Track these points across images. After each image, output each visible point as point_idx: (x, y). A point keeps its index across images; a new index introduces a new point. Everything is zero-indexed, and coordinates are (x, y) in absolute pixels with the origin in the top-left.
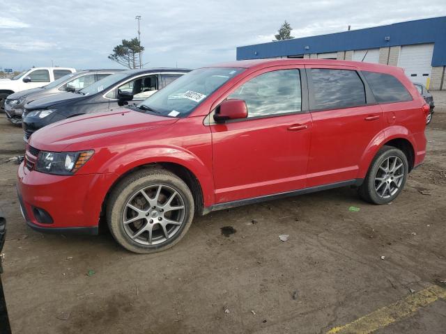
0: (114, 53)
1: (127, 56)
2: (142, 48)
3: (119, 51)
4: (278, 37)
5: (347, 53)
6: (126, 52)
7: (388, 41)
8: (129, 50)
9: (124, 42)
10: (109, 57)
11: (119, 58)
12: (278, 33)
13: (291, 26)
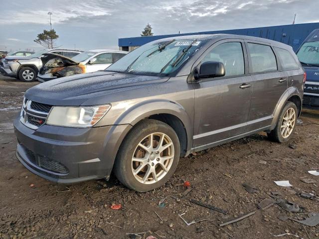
0: (38, 38)
1: (46, 40)
2: (57, 36)
3: (42, 37)
4: (144, 33)
6: (46, 38)
8: (48, 37)
9: (45, 32)
10: (35, 41)
11: (42, 42)
12: (144, 31)
13: (151, 27)
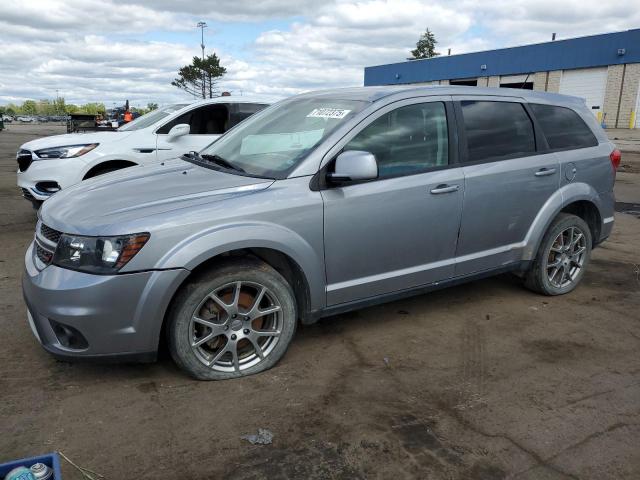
0: (180, 77)
1: (200, 81)
2: (222, 70)
3: (189, 74)
4: (415, 53)
5: (551, 74)
6: (200, 76)
7: (621, 55)
8: (203, 72)
9: (197, 61)
10: (173, 84)
11: (189, 85)
12: (416, 47)
13: (435, 38)
